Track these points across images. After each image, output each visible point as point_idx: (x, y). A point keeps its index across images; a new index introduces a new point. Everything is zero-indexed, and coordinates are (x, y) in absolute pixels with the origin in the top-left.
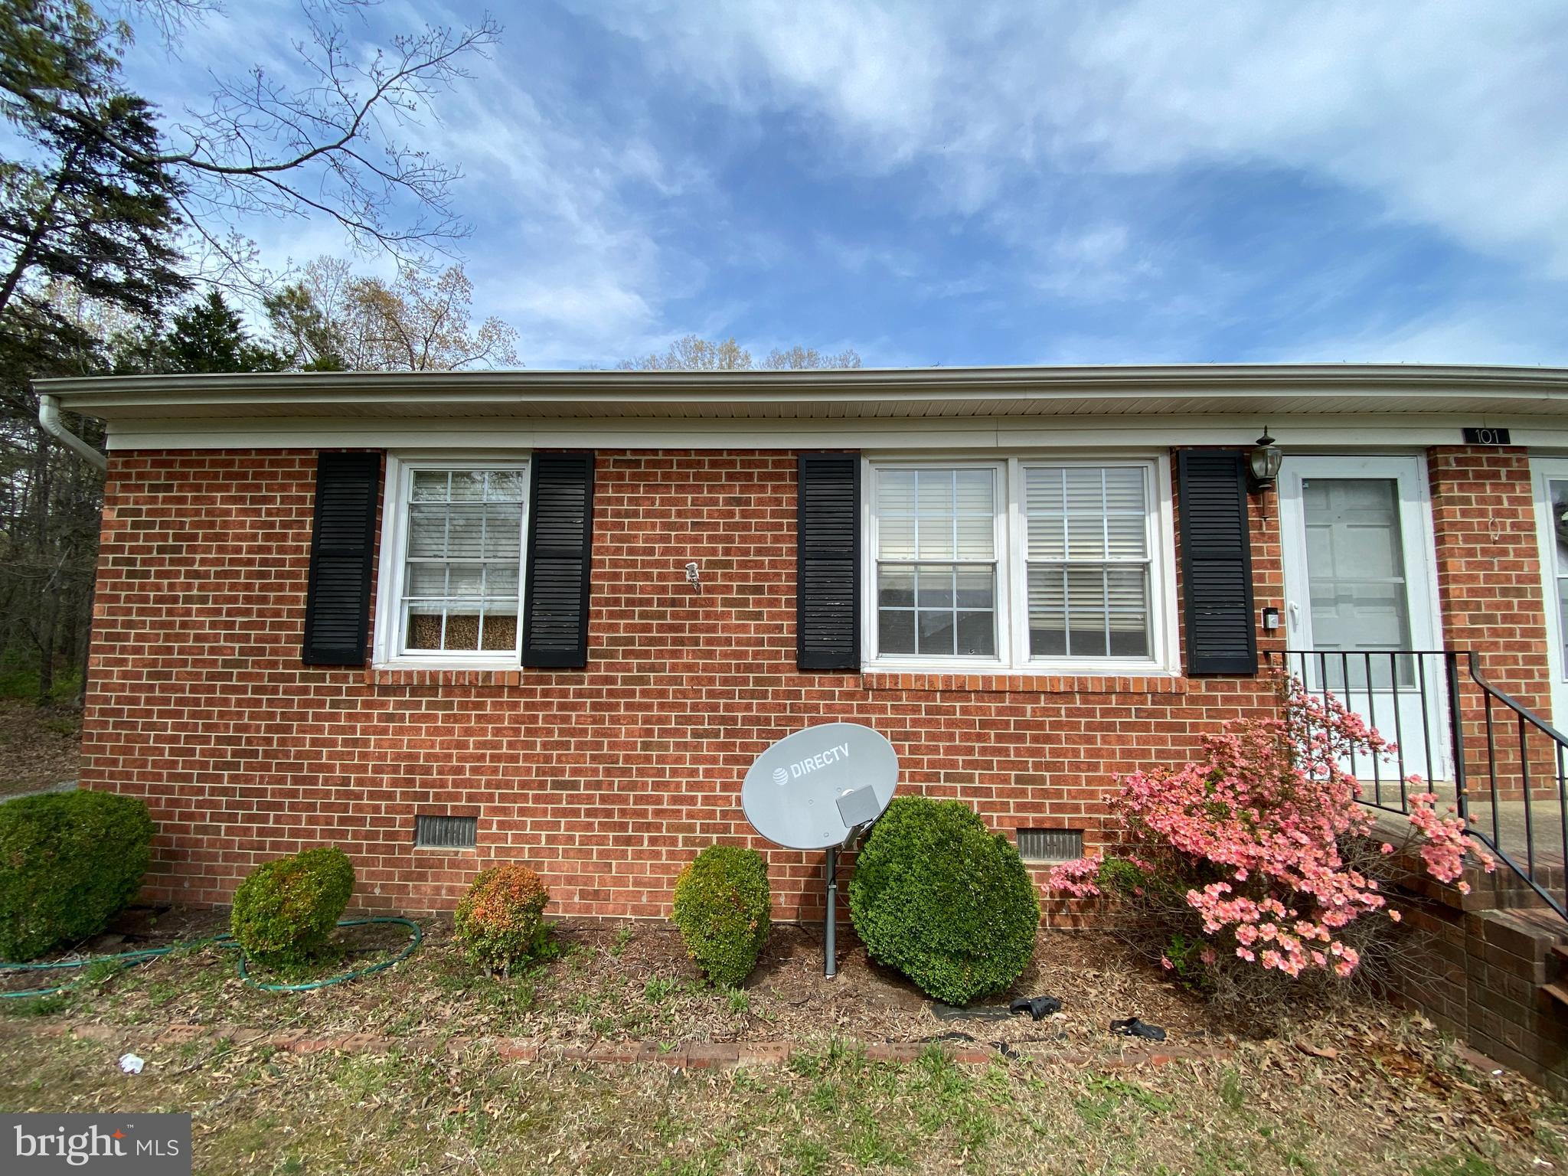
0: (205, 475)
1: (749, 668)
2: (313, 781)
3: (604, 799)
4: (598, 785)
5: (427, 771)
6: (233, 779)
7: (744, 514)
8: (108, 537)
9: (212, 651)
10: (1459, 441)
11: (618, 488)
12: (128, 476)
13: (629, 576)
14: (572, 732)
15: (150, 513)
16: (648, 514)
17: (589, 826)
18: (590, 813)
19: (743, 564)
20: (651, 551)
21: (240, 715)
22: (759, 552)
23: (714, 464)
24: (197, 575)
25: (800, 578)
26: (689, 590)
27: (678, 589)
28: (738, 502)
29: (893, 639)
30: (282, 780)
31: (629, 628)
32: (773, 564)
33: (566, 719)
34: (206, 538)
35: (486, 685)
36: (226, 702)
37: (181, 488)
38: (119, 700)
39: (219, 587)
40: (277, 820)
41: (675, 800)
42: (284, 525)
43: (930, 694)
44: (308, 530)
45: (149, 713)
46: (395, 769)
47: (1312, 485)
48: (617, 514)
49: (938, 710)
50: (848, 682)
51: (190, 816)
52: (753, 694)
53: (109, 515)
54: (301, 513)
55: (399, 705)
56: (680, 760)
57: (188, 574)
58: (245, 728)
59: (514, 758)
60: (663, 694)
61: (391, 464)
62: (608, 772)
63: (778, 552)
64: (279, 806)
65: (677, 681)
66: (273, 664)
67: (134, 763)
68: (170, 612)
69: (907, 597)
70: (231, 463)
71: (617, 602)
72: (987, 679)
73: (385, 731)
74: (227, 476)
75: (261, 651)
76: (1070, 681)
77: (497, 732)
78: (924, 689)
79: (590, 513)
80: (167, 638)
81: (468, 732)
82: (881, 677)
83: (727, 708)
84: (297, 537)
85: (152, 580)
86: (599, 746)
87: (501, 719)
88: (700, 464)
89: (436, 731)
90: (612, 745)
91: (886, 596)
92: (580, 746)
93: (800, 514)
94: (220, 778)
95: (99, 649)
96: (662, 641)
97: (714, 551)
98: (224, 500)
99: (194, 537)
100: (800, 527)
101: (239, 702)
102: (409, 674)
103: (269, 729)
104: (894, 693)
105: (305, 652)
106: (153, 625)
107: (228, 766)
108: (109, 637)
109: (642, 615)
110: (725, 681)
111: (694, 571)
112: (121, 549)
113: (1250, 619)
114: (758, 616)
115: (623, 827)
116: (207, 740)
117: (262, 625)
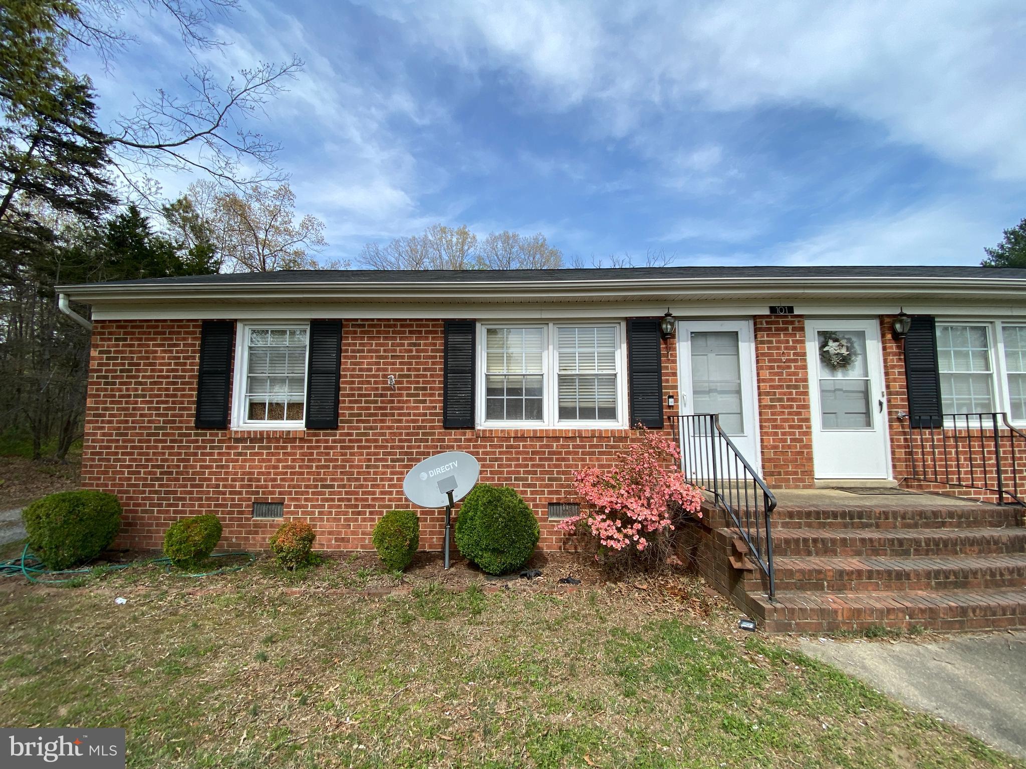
0: (144, 333)
1: (419, 428)
2: (201, 486)
3: (347, 493)
4: (344, 486)
5: (259, 480)
6: (161, 486)
7: (417, 351)
8: (94, 365)
9: (149, 422)
10: (767, 312)
11: (354, 338)
12: (104, 333)
13: (359, 383)
14: (331, 460)
15: (116, 352)
16: (369, 351)
17: (339, 506)
18: (339, 500)
19: (417, 376)
20: (370, 370)
21: (164, 454)
22: (425, 370)
23: (402, 326)
24: (140, 383)
25: (445, 382)
26: (389, 389)
27: (384, 389)
28: (415, 345)
29: (493, 412)
30: (185, 486)
31: (359, 408)
32: (432, 376)
33: (328, 454)
34: (145, 365)
35: (287, 437)
36: (156, 447)
37: (131, 339)
38: (101, 448)
39: (152, 390)
40: (183, 506)
41: (382, 493)
42: (185, 358)
43: (508, 439)
44: (197, 360)
45: (117, 454)
46: (243, 480)
47: (695, 335)
48: (353, 351)
49: (511, 447)
50: (469, 434)
51: (139, 505)
52: (421, 440)
53: (94, 353)
54: (194, 352)
55: (244, 448)
56: (384, 473)
57: (136, 383)
58: (166, 460)
59: (302, 474)
60: (376, 441)
61: (239, 327)
62: (349, 480)
63: (434, 370)
64: (184, 499)
65: (384, 434)
66: (180, 428)
67: (109, 479)
68: (127, 403)
69: (500, 391)
70: (157, 327)
71: (353, 395)
72: (535, 431)
73: (237, 461)
74: (155, 333)
75: (174, 422)
76: (574, 431)
77: (294, 460)
78: (505, 436)
79: (340, 351)
80: (126, 415)
81: (279, 461)
82: (484, 431)
83: (409, 447)
84: (192, 364)
85: (117, 386)
86: (344, 467)
87: (295, 454)
88: (395, 326)
89: (263, 461)
90: (351, 467)
91: (490, 391)
92: (335, 467)
93: (446, 351)
94: (153, 486)
95: (89, 422)
96: (376, 415)
97: (402, 370)
98: (154, 346)
99: (139, 365)
100: (446, 358)
101: (163, 448)
102: (249, 432)
103: (178, 460)
104: (491, 439)
105: (196, 422)
106: (118, 409)
107: (158, 479)
108: (95, 415)
109: (366, 402)
110: (407, 434)
111: (392, 379)
112: (101, 371)
113: (661, 401)
114: (424, 402)
115: (356, 506)
116: (147, 467)
117: (174, 409)
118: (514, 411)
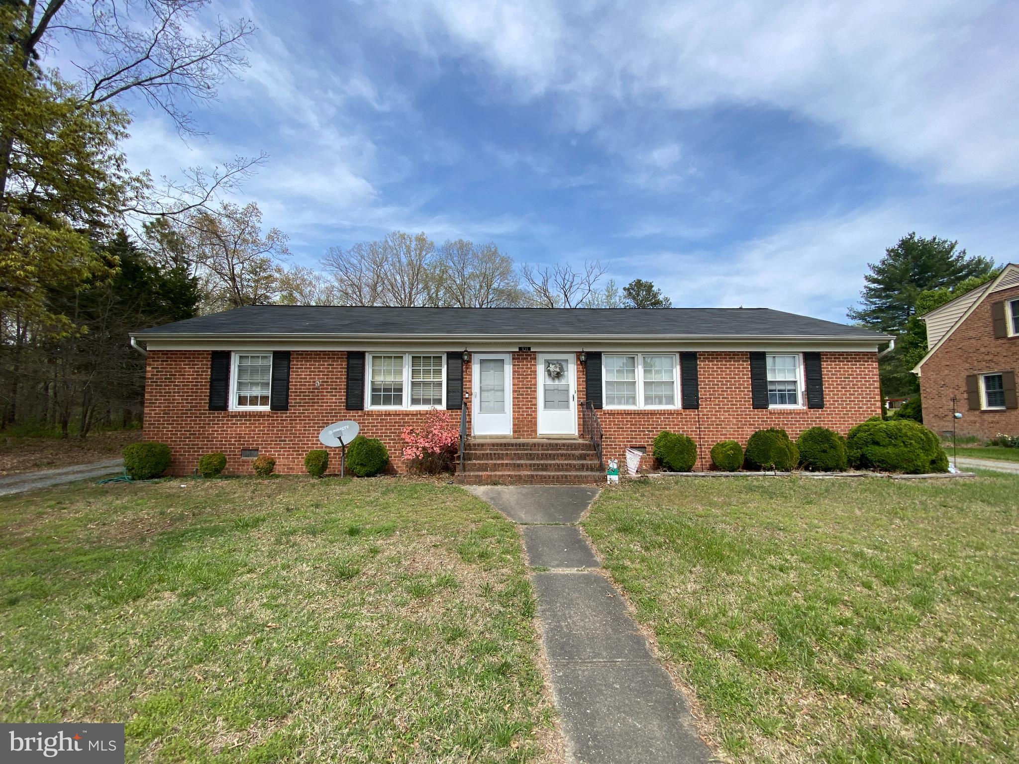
0: (178, 358)
1: (333, 410)
2: (213, 441)
3: (293, 444)
4: (291, 441)
5: (245, 438)
6: (189, 441)
7: (332, 368)
8: (149, 375)
9: (182, 407)
10: (517, 350)
11: (297, 361)
12: (154, 358)
13: (300, 385)
14: (284, 427)
15: (162, 368)
16: (305, 368)
17: (289, 451)
18: (289, 448)
19: (331, 382)
20: (306, 378)
21: (191, 424)
22: (336, 378)
23: (324, 355)
24: (177, 385)
25: (347, 385)
26: (316, 389)
27: (313, 389)
28: (330, 365)
29: (375, 400)
30: (204, 441)
31: (300, 399)
32: (340, 382)
33: (283, 424)
34: (179, 375)
35: (260, 415)
36: (187, 420)
37: (171, 361)
38: (154, 421)
39: (183, 389)
40: (202, 452)
41: (312, 444)
42: (202, 372)
43: (381, 415)
44: (209, 373)
45: (164, 424)
46: (236, 437)
47: (482, 362)
48: (297, 368)
49: (383, 419)
50: (360, 413)
51: (178, 452)
52: (334, 416)
53: (149, 369)
54: (207, 368)
55: (236, 420)
56: (314, 434)
57: (174, 386)
58: (193, 427)
59: (269, 434)
60: (309, 417)
61: (233, 354)
62: (294, 437)
63: (342, 378)
64: (203, 448)
65: (313, 413)
66: (200, 410)
67: (160, 438)
68: (169, 396)
69: (379, 390)
70: (186, 354)
71: (296, 392)
72: (396, 411)
73: (232, 427)
74: (185, 358)
75: (197, 406)
76: (417, 411)
77: (264, 427)
78: (380, 414)
79: (289, 368)
80: (168, 403)
81: (256, 427)
82: (368, 411)
83: (327, 420)
84: (206, 375)
85: (163, 387)
86: (292, 430)
87: (265, 424)
88: (320, 354)
89: (247, 427)
90: (295, 430)
91: (374, 390)
92: (286, 430)
93: (348, 368)
94: (185, 441)
95: (147, 407)
96: (309, 403)
97: (324, 378)
98: (184, 365)
99: (175, 375)
100: (348, 372)
101: (191, 421)
102: (239, 412)
103: (199, 427)
104: (372, 415)
105: (209, 407)
106: (164, 400)
107: (188, 438)
108: (150, 403)
109: (304, 396)
110: (326, 413)
111: (318, 384)
112: (153, 378)
113: (462, 395)
114: (336, 396)
115: (299, 451)
116: (181, 431)
117: (196, 400)
118: (387, 401)
